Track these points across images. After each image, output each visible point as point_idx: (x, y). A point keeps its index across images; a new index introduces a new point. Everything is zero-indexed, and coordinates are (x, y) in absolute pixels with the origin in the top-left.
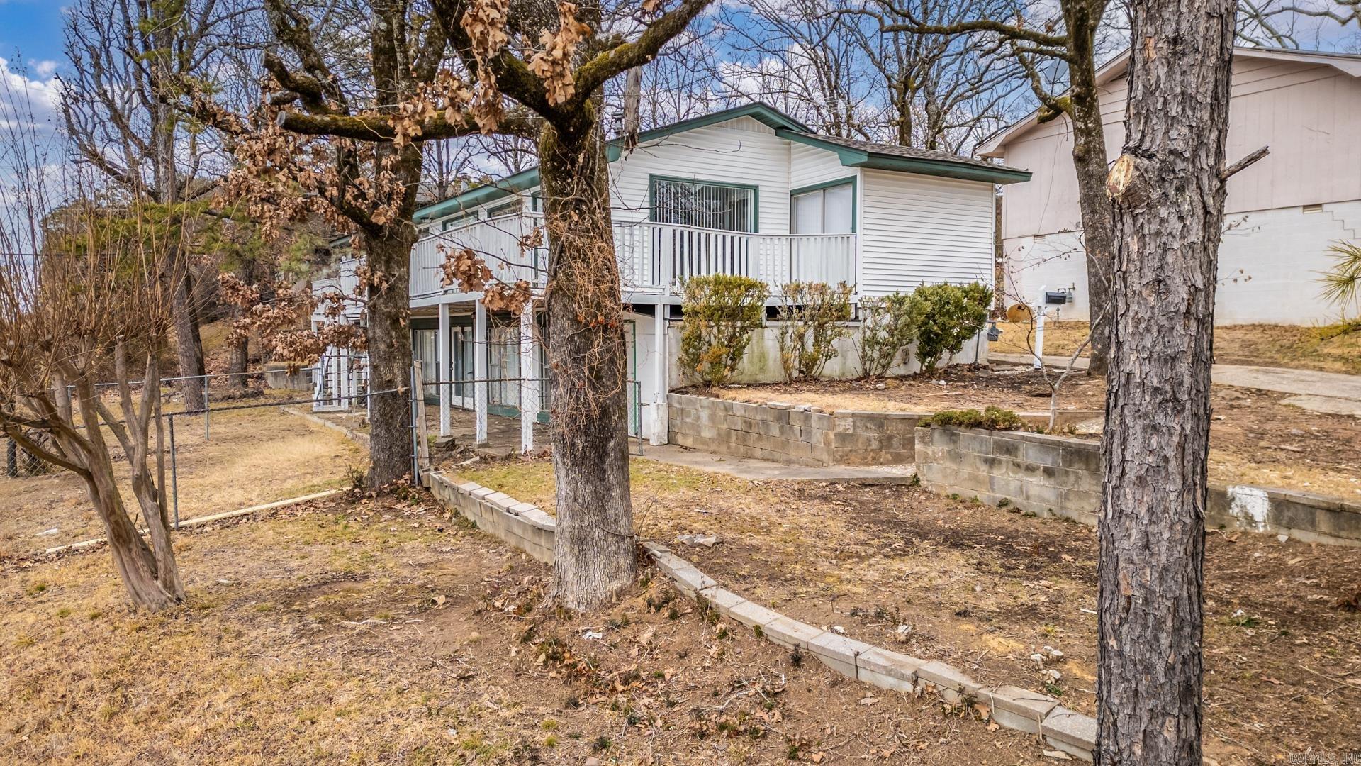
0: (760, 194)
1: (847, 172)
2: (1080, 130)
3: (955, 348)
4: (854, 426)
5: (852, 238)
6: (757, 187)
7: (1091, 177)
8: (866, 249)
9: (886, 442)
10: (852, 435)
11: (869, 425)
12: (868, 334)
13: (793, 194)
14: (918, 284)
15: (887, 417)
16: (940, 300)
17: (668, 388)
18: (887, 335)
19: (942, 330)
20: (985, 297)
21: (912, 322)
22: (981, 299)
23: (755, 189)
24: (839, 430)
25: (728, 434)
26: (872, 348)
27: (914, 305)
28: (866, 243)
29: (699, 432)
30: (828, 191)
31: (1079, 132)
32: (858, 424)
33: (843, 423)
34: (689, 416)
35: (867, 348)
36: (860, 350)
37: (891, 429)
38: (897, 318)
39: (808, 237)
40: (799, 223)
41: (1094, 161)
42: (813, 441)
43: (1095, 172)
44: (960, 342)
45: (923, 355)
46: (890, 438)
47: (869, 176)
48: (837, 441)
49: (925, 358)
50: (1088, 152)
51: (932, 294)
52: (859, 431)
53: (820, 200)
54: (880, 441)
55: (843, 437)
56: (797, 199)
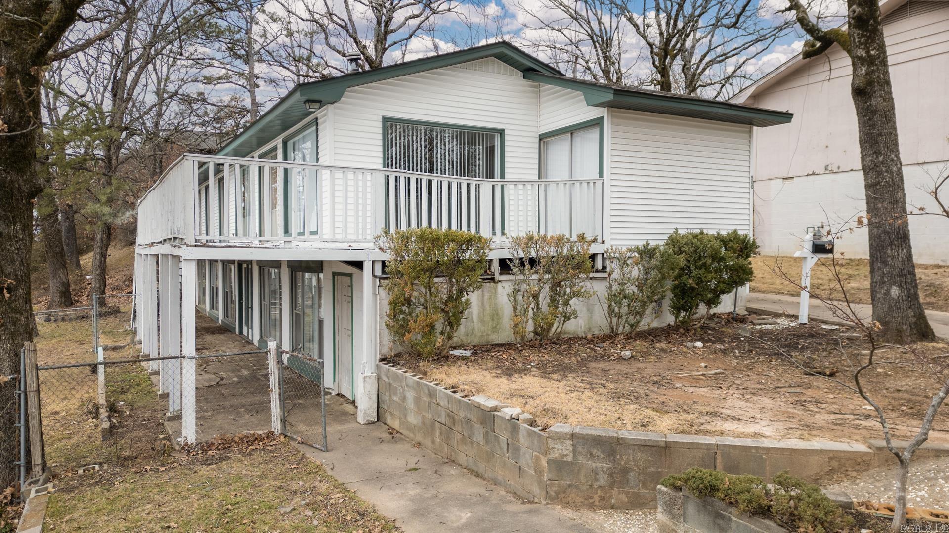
0: (507, 138)
1: (593, 113)
2: (860, 58)
3: (713, 302)
4: (574, 451)
5: (599, 184)
6: (503, 131)
7: (874, 112)
8: (614, 195)
9: (619, 477)
10: (572, 463)
11: (595, 452)
12: (616, 287)
13: (542, 138)
14: (671, 232)
15: (620, 442)
16: (695, 251)
17: (378, 357)
18: (635, 289)
19: (698, 284)
20: (746, 248)
21: (664, 278)
22: (741, 250)
23: (501, 132)
24: (554, 455)
25: (433, 426)
26: (619, 303)
27: (666, 259)
28: (614, 189)
29: (405, 415)
30: (575, 135)
31: (857, 62)
32: (580, 449)
33: (558, 446)
34: (396, 394)
35: (613, 304)
36: (605, 306)
37: (625, 458)
38: (647, 272)
39: (557, 182)
40: (549, 167)
41: (878, 94)
42: (523, 463)
43: (880, 107)
44: (718, 296)
45: (677, 309)
46: (625, 471)
47: (616, 117)
48: (550, 471)
49: (679, 312)
50: (870, 83)
51: (687, 244)
52: (581, 459)
53: (568, 143)
54: (611, 475)
55: (558, 466)
56: (547, 143)
